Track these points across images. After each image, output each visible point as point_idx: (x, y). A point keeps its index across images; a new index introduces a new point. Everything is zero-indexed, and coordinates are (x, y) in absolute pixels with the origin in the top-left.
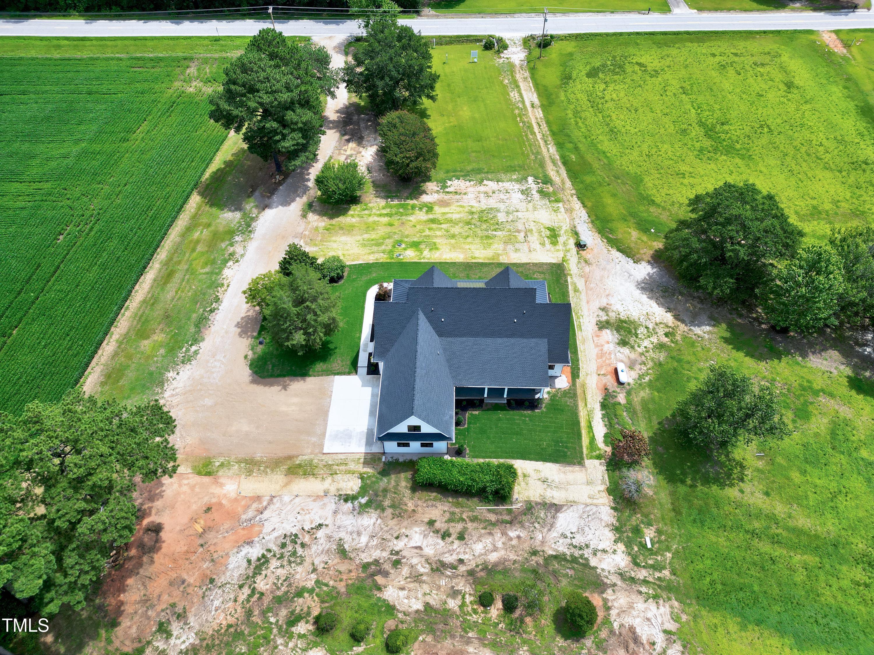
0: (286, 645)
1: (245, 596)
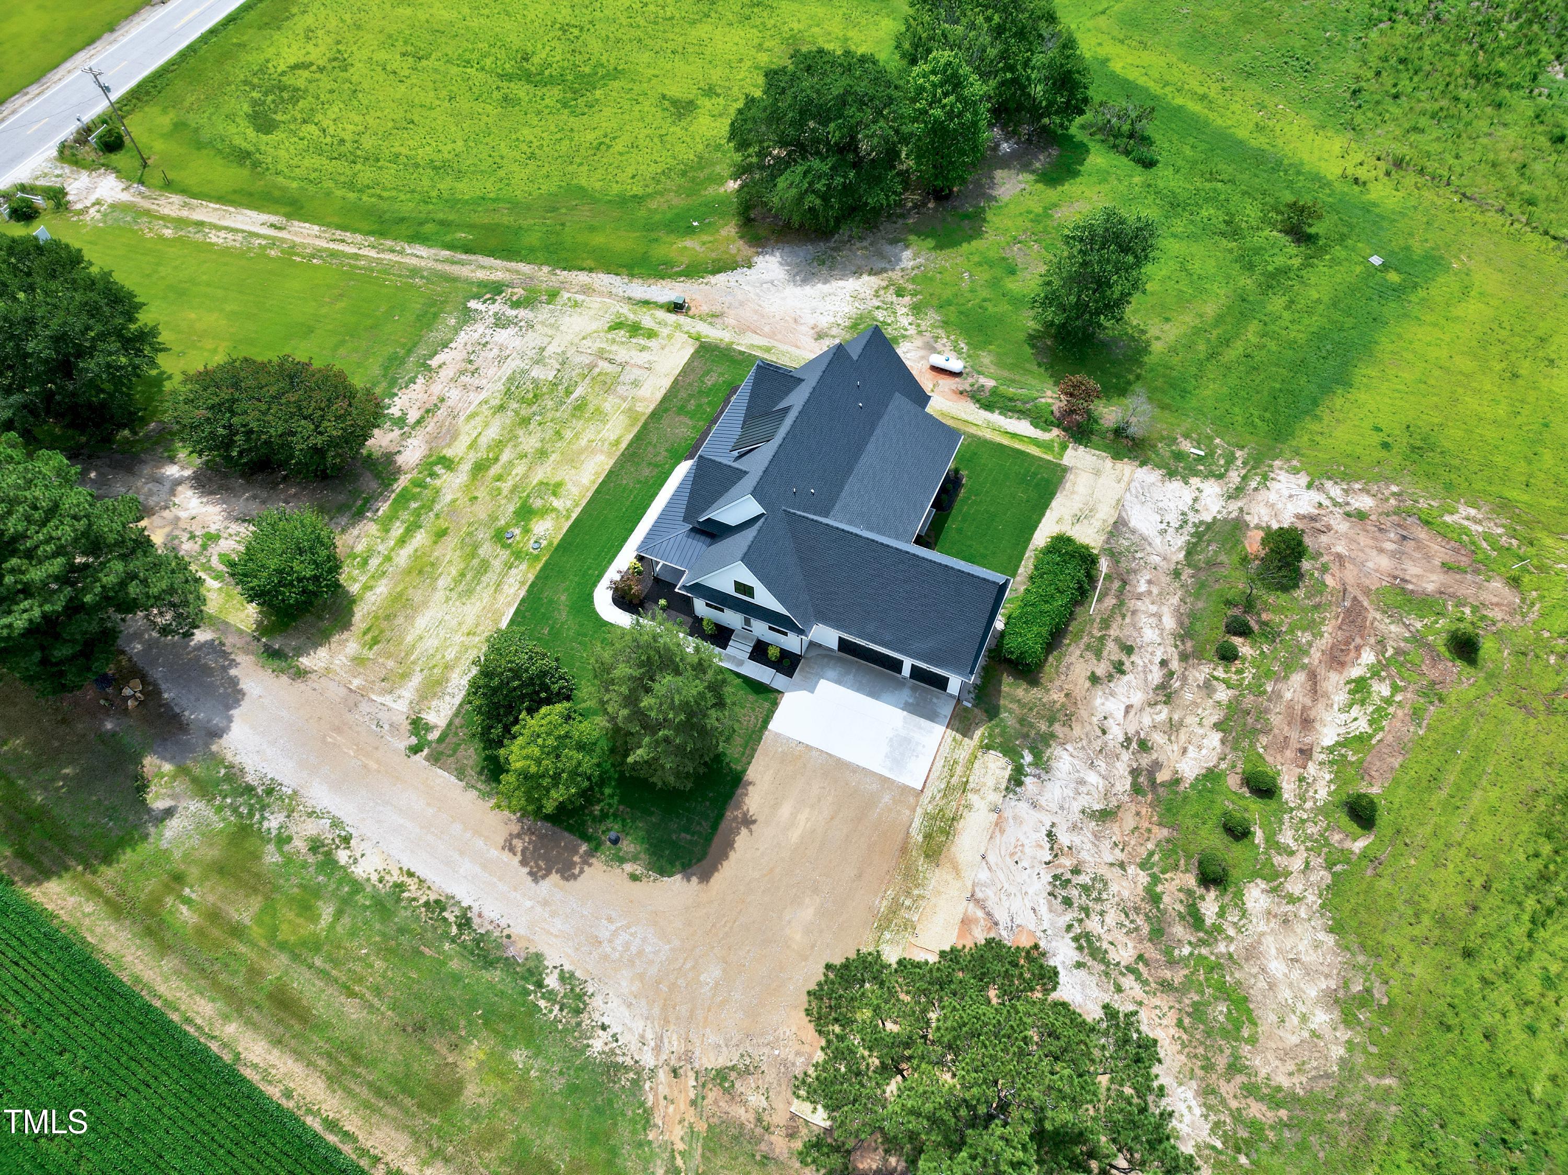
0: (1230, 939)
1: (1137, 986)
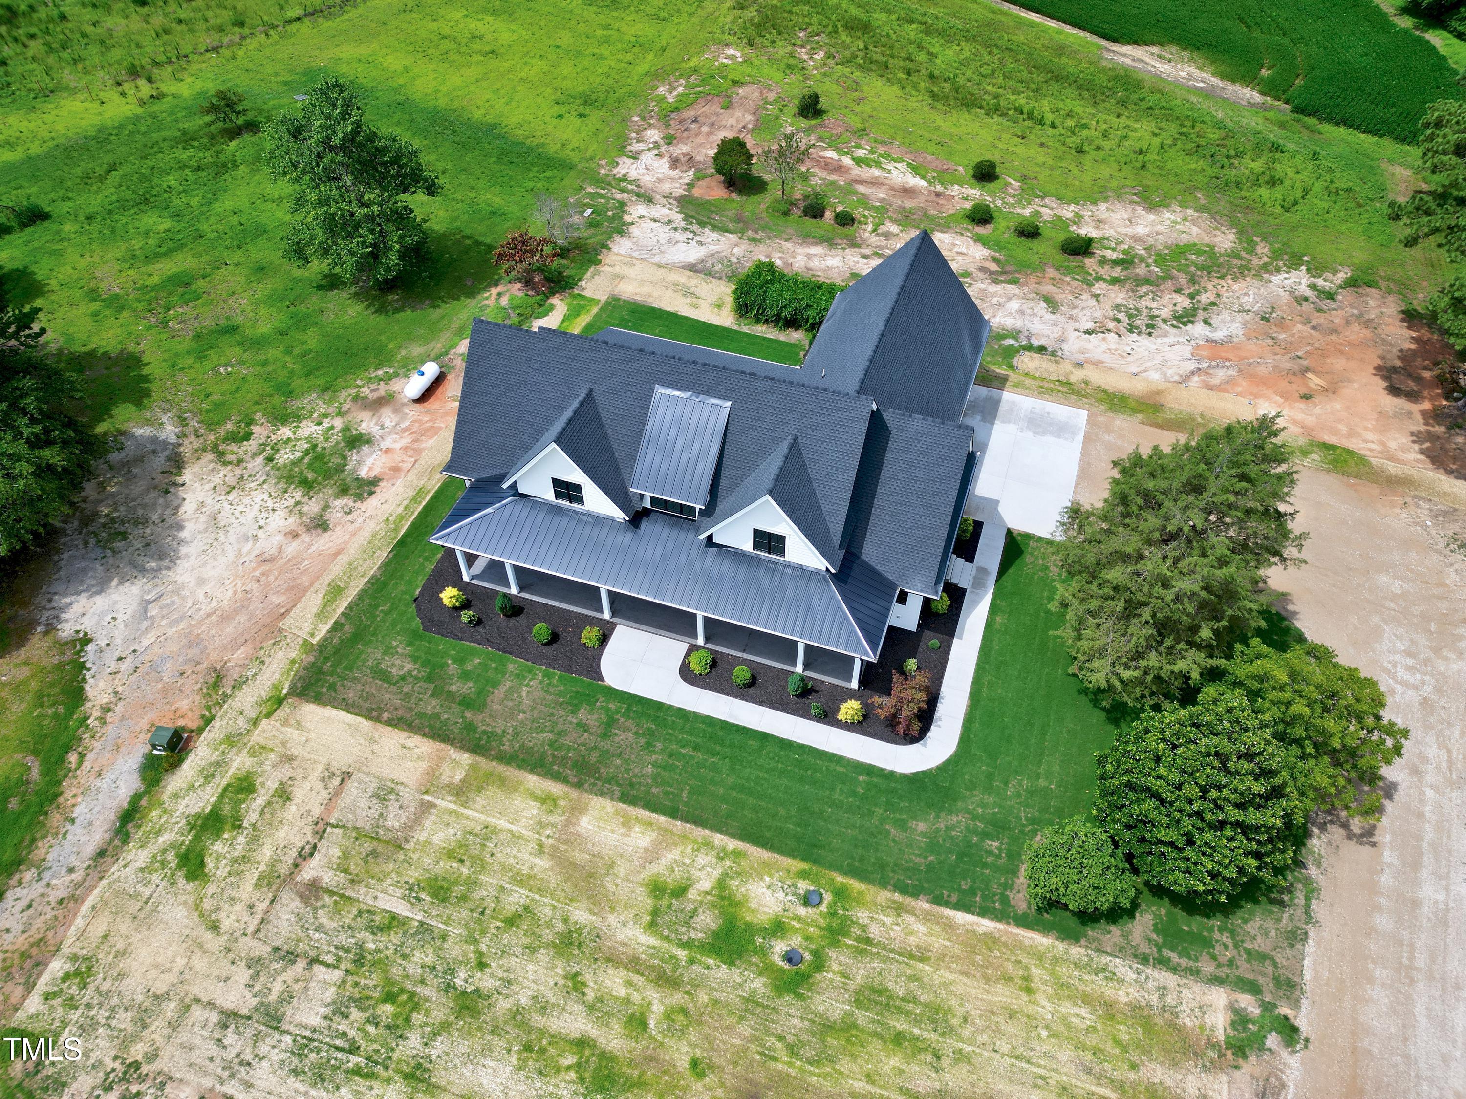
0: (1131, 248)
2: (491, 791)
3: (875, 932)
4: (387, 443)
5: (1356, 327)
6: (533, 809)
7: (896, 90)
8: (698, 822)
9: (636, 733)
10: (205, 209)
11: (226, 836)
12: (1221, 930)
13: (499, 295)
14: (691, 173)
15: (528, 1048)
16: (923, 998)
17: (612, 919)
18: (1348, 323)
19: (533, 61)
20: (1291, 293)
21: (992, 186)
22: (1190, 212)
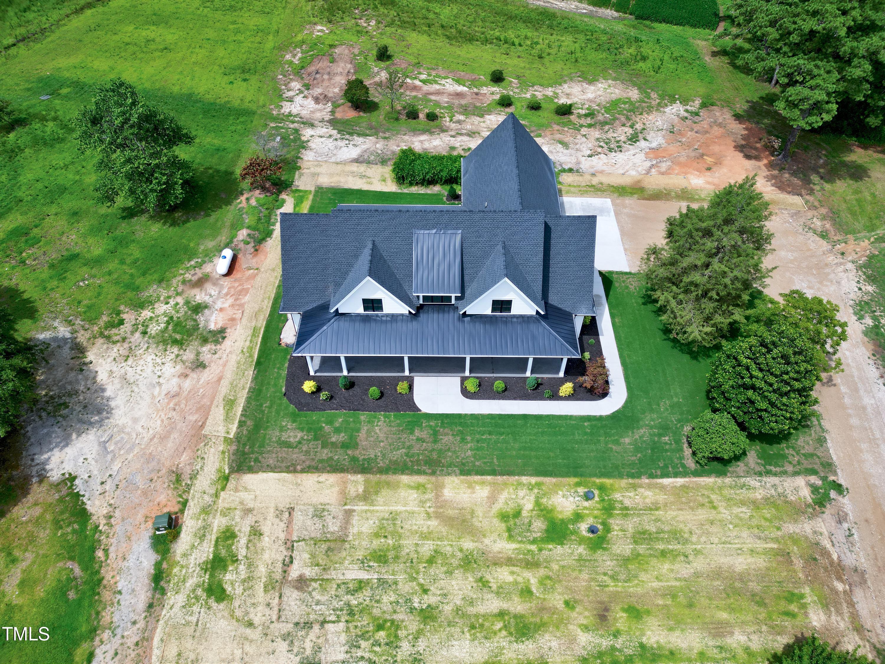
0: (590, 106)
2: (385, 492)
3: (627, 503)
4: (219, 305)
5: (716, 128)
6: (414, 495)
7: (425, 36)
8: (510, 473)
9: (453, 435)
10: (13, 182)
11: (230, 568)
12: (788, 448)
13: (248, 199)
14: (330, 104)
15: (473, 627)
16: (666, 529)
17: (487, 541)
18: (711, 127)
19: (197, 50)
20: (678, 116)
21: (503, 84)
22: (610, 82)
